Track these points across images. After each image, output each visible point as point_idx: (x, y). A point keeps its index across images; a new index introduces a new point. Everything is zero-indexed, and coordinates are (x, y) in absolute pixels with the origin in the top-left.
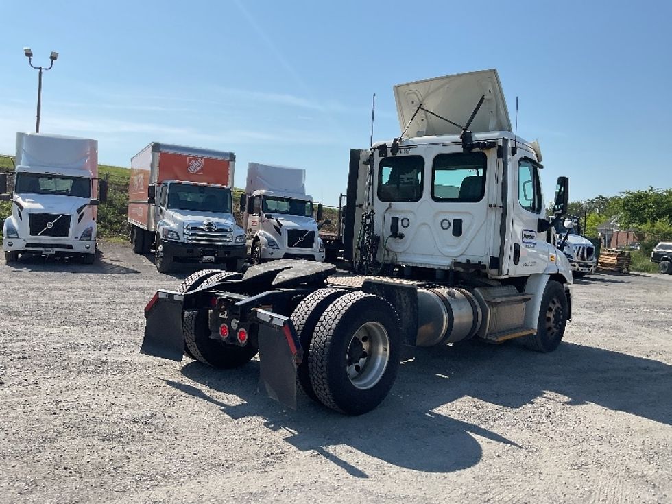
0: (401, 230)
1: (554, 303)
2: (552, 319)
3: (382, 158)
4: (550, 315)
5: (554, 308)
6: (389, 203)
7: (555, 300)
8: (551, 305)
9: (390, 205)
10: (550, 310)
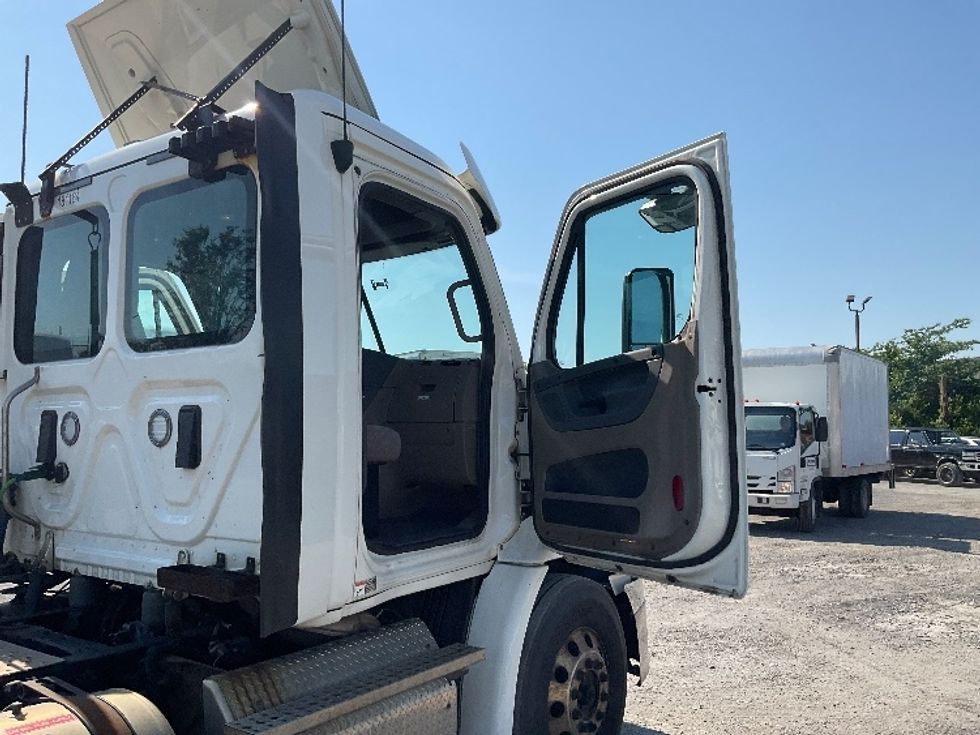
0: (63, 452)
1: (574, 651)
2: (570, 705)
3: (24, 229)
4: (561, 693)
5: (572, 666)
6: (35, 365)
7: (577, 637)
8: (563, 660)
9: (37, 371)
10: (561, 676)
